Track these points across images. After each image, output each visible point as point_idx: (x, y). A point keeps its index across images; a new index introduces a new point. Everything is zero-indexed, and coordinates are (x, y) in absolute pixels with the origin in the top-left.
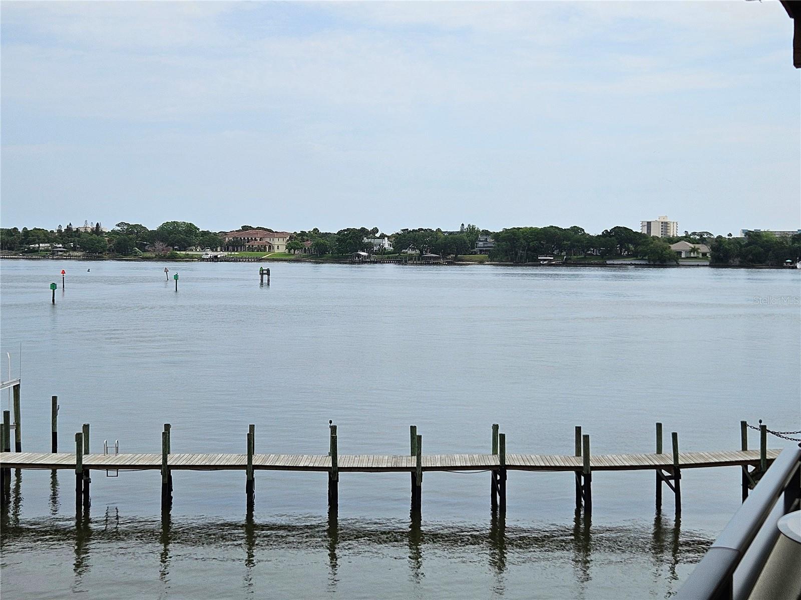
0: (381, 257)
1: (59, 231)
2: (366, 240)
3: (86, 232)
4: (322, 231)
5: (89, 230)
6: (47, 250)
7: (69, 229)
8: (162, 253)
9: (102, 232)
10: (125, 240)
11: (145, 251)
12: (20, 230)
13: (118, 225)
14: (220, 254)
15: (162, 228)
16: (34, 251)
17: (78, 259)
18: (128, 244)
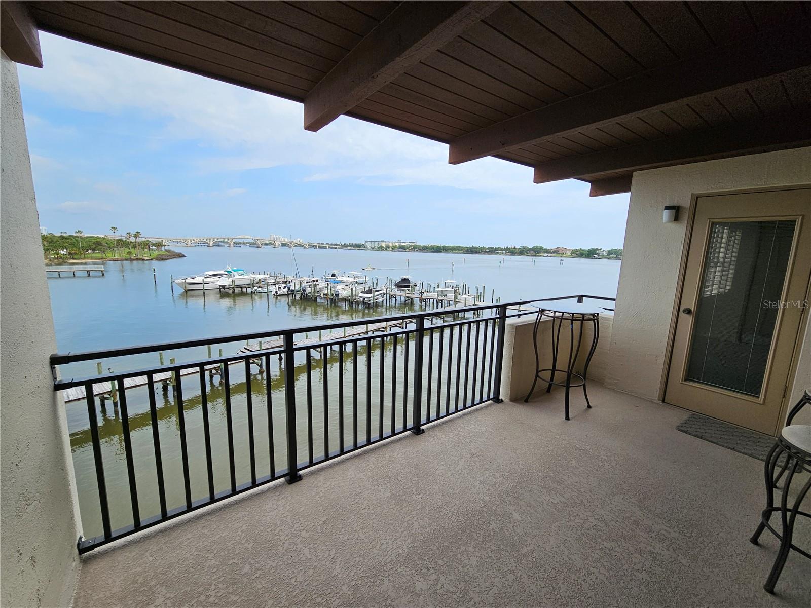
0: (603, 257)
1: (505, 248)
2: (597, 252)
4: (583, 249)
5: (513, 248)
6: (501, 253)
7: (507, 247)
8: (532, 255)
9: (516, 248)
11: (528, 254)
12: (494, 248)
13: (521, 246)
14: (550, 255)
15: (533, 247)
16: (498, 253)
17: (509, 255)
18: (523, 252)
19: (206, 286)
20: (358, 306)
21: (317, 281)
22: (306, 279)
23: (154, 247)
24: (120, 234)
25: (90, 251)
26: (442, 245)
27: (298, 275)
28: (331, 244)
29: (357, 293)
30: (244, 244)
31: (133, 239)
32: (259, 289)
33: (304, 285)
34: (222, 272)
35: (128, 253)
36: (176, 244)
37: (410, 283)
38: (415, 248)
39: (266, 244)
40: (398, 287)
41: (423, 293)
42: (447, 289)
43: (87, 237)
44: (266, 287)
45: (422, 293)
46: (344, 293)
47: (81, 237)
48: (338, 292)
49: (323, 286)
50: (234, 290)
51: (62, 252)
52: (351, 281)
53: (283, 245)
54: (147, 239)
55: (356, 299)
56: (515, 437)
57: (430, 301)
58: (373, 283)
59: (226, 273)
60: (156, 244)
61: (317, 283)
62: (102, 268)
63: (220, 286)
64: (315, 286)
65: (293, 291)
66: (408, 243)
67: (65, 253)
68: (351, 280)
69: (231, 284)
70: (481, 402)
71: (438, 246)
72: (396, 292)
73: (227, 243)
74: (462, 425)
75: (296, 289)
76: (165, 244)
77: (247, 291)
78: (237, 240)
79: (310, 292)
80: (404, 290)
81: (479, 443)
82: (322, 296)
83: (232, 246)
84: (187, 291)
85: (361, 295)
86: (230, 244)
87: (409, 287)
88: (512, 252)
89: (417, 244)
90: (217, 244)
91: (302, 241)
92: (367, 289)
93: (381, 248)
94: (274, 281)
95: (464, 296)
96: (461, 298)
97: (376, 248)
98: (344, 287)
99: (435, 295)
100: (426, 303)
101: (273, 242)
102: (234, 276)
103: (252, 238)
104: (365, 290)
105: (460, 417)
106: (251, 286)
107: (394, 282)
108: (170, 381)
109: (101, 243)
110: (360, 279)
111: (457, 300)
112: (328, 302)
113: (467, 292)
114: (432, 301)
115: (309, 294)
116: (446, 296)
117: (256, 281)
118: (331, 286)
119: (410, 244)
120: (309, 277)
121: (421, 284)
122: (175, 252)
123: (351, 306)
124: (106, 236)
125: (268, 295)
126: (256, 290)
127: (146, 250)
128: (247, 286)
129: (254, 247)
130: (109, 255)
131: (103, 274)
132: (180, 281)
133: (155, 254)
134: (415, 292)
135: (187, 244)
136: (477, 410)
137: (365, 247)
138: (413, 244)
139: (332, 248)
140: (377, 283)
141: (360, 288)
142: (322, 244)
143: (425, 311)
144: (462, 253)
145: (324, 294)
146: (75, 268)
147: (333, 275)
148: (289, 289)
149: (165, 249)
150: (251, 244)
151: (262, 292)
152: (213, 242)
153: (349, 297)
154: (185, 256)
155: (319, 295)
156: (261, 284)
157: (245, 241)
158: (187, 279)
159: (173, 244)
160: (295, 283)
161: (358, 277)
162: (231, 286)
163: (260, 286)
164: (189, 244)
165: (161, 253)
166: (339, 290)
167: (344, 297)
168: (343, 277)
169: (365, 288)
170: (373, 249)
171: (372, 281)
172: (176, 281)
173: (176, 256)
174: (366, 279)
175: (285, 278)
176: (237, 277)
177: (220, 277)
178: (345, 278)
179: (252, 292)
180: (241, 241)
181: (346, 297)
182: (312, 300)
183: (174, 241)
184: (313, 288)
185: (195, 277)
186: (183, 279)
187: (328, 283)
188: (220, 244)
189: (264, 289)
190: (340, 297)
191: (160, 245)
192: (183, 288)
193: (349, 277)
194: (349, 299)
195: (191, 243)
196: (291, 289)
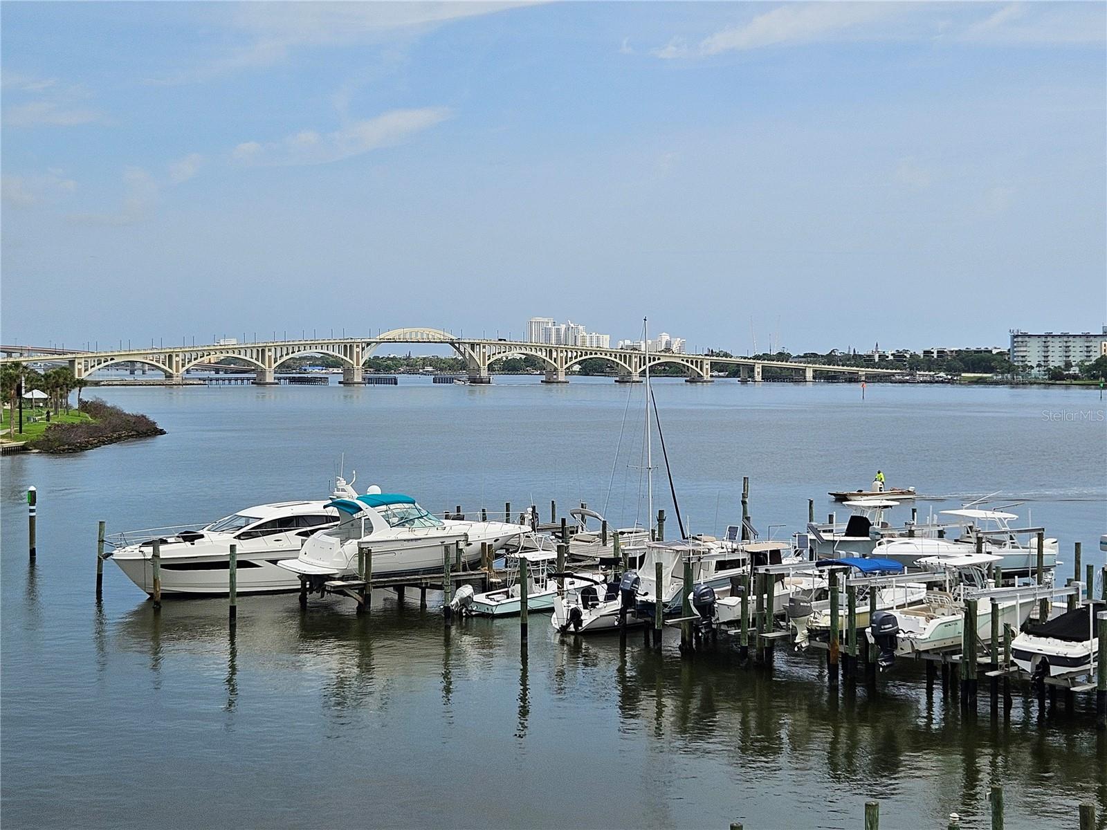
19: (246, 579)
21: (776, 556)
22: (718, 547)
23: (38, 394)
28: (830, 359)
29: (1001, 631)
30: (412, 366)
32: (480, 598)
33: (706, 576)
34: (315, 508)
36: (124, 374)
39: (511, 367)
44: (516, 589)
48: (892, 620)
49: (806, 584)
50: (367, 599)
52: (963, 561)
54: (16, 358)
55: (993, 666)
59: (334, 511)
60: (47, 377)
61: (774, 570)
63: (304, 577)
64: (766, 584)
65: (649, 607)
68: (962, 556)
73: (336, 363)
75: (665, 599)
76: (84, 376)
77: (423, 605)
78: (384, 352)
79: (736, 614)
82: (801, 638)
83: (358, 378)
84: (160, 601)
85: (1022, 642)
86: (348, 371)
90: (296, 374)
92: (1059, 607)
93: (1102, 373)
94: (553, 555)
97: (1075, 370)
98: (921, 593)
101: (542, 355)
102: (370, 529)
103: (448, 337)
104: (1044, 613)
106: (445, 579)
110: (1007, 550)
112: (833, 676)
115: (732, 632)
117: (470, 551)
118: (850, 589)
120: (732, 538)
122: (119, 414)
125: (525, 630)
126: (466, 601)
127: (7, 406)
128: (425, 578)
132: (132, 552)
133: (42, 422)
135: (170, 376)
137: (1011, 369)
139: (831, 378)
142: (782, 356)
145: (813, 634)
147: (859, 526)
149: (80, 400)
150: (441, 370)
151: (497, 611)
152: (279, 362)
153: (955, 653)
154: (162, 432)
155: (783, 638)
156: (490, 567)
157: (419, 353)
158: (164, 542)
159: (114, 375)
160: (659, 567)
161: (995, 537)
162: (355, 578)
163: (484, 580)
164: (179, 373)
165: (60, 418)
166: (896, 613)
167: (927, 651)
168: (911, 534)
169: (1044, 603)
170: (1057, 377)
171: (1078, 562)
172: (118, 554)
173: (124, 433)
174: (1045, 551)
175: (604, 537)
176: (382, 532)
177: (306, 534)
178: (926, 541)
179: (447, 609)
180: (398, 352)
181: (935, 651)
182: (750, 658)
183: (117, 364)
184: (752, 598)
185: (201, 532)
186: (146, 544)
187: (832, 573)
188: (309, 369)
189: (501, 598)
190: (903, 650)
191: (61, 380)
192: (143, 587)
193: (941, 534)
194: (954, 665)
195: (188, 371)
196: (639, 598)
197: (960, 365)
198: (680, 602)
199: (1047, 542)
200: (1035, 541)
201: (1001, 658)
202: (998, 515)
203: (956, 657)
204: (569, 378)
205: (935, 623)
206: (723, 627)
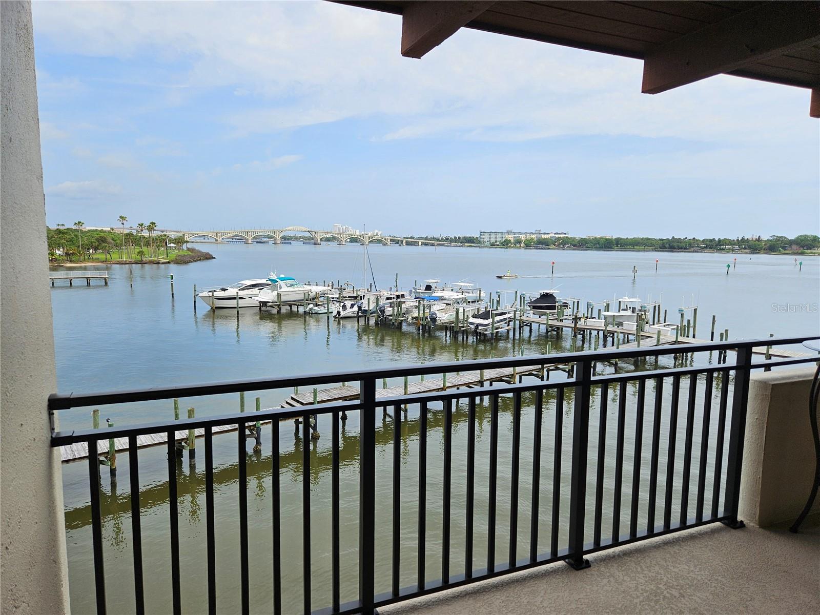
1: (738, 240)
3: (752, 240)
5: (754, 239)
6: (730, 249)
7: (743, 239)
8: (796, 251)
9: (761, 240)
10: (774, 244)
11: (785, 250)
12: (717, 239)
13: (771, 237)
15: (797, 238)
16: (723, 249)
17: (746, 253)
18: (776, 246)
19: (241, 303)
20: (467, 338)
21: (403, 296)
22: (386, 294)
23: (172, 245)
24: (130, 226)
25: (91, 251)
26: (614, 237)
27: (373, 287)
28: (426, 238)
29: (466, 317)
30: (296, 239)
31: (146, 233)
32: (316, 308)
33: (382, 302)
34: (264, 281)
35: (139, 253)
36: (202, 239)
37: (555, 302)
38: (564, 243)
40: (534, 308)
41: (580, 319)
42: (622, 313)
43: (89, 230)
44: (326, 306)
45: (576, 319)
46: (444, 316)
47: (81, 230)
48: (436, 314)
49: (412, 304)
50: (280, 309)
51: (58, 252)
52: (456, 297)
53: (353, 240)
54: (165, 233)
55: (463, 327)
56: (773, 598)
57: (590, 333)
58: (492, 301)
59: (269, 282)
60: (175, 239)
61: (402, 300)
62: (105, 274)
63: (260, 302)
64: (400, 304)
65: (366, 311)
66: (553, 235)
67: (61, 253)
68: (456, 296)
69: (276, 299)
70: (699, 522)
71: (607, 239)
72: (531, 316)
73: (272, 237)
74: (663, 562)
75: (370, 309)
76: (188, 240)
77: (298, 311)
78: (286, 234)
79: (391, 313)
80: (545, 314)
81: (697, 599)
82: (410, 320)
83: (278, 242)
84: (215, 309)
85: (472, 320)
86: (275, 240)
87: (553, 308)
88: (753, 247)
89: (569, 237)
90: (258, 240)
91: (381, 234)
92: (482, 310)
93: (506, 244)
94: (338, 296)
95: (656, 326)
96: (648, 329)
97: (498, 243)
98: (444, 306)
99: (600, 324)
100: (583, 337)
101: (338, 236)
102: (281, 288)
103: (308, 229)
104: (478, 312)
105: (657, 547)
106: (304, 303)
107: (527, 300)
108: (186, 443)
109: (105, 239)
110: (471, 295)
111: (642, 333)
112: (419, 330)
113: (662, 319)
114: (594, 333)
115: (390, 318)
116: (622, 325)
117: (312, 295)
118: (424, 305)
119: (557, 236)
120: (390, 291)
121: (576, 304)
122: (200, 252)
123: (456, 338)
124: (112, 229)
125: (328, 317)
126: (311, 309)
127: (163, 249)
128: (299, 303)
129: (310, 244)
130: (115, 256)
131: (106, 283)
132: (205, 294)
133: (174, 254)
134: (565, 317)
135: (217, 240)
136: (692, 537)
137: (480, 242)
138: (561, 236)
139: (426, 244)
140: (498, 302)
141: (471, 309)
142: (412, 238)
143: (582, 350)
144: (653, 250)
145: (413, 318)
146: (72, 274)
147: (428, 288)
148: (360, 308)
149: (187, 247)
150: (306, 240)
151: (320, 312)
152: (253, 236)
153: (453, 323)
154: (214, 258)
155: (405, 320)
156: (318, 300)
157: (299, 234)
158: (215, 291)
159: (198, 240)
160: (369, 299)
161: (468, 291)
162: (276, 303)
163: (316, 303)
164: (220, 239)
165: (181, 253)
166: (437, 312)
167: (445, 323)
168: (443, 290)
169: (478, 309)
170: (493, 245)
171: (490, 298)
172: (201, 295)
173: (202, 258)
174: (481, 295)
175: (353, 291)
176: (285, 289)
177: (261, 289)
178: (447, 292)
179: (305, 312)
180: (291, 234)
181: (447, 323)
182: (395, 326)
183: (199, 236)
184: (396, 308)
185: (227, 288)
186: (209, 292)
187: (419, 301)
188: (263, 239)
189: (322, 308)
190: (438, 323)
191: (180, 241)
192: (210, 305)
193: (452, 290)
194: (453, 327)
195: (223, 239)
196: (363, 308)
197: (464, 241)
198: (375, 310)
199: (482, 292)
200: (478, 292)
201: (465, 325)
202: (468, 284)
203: (453, 324)
204: (346, 243)
205: (447, 315)
206: (388, 317)
